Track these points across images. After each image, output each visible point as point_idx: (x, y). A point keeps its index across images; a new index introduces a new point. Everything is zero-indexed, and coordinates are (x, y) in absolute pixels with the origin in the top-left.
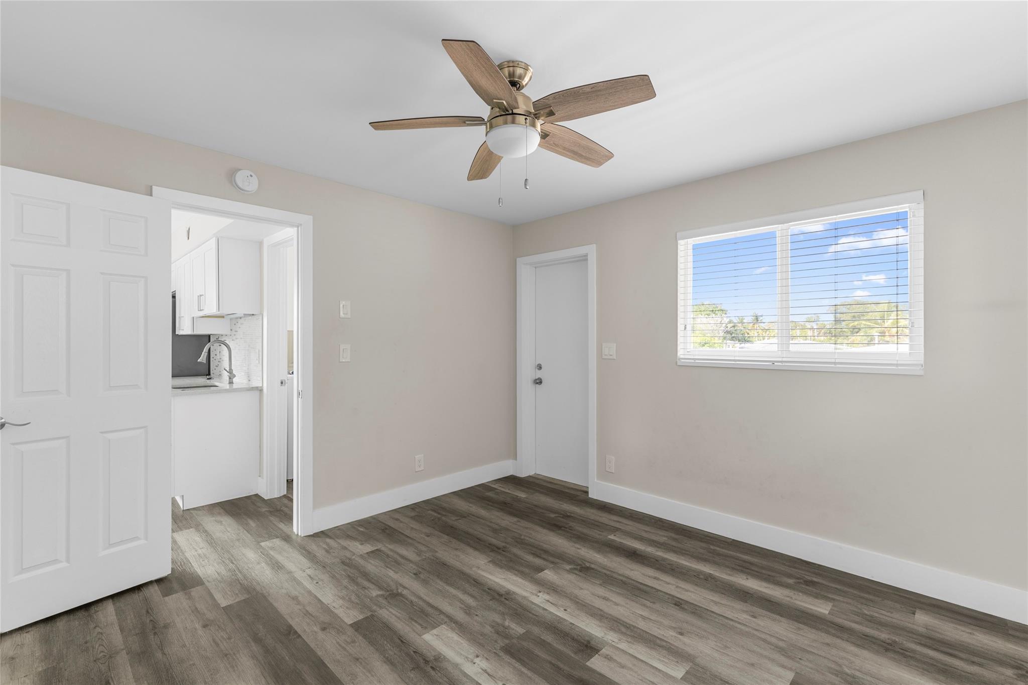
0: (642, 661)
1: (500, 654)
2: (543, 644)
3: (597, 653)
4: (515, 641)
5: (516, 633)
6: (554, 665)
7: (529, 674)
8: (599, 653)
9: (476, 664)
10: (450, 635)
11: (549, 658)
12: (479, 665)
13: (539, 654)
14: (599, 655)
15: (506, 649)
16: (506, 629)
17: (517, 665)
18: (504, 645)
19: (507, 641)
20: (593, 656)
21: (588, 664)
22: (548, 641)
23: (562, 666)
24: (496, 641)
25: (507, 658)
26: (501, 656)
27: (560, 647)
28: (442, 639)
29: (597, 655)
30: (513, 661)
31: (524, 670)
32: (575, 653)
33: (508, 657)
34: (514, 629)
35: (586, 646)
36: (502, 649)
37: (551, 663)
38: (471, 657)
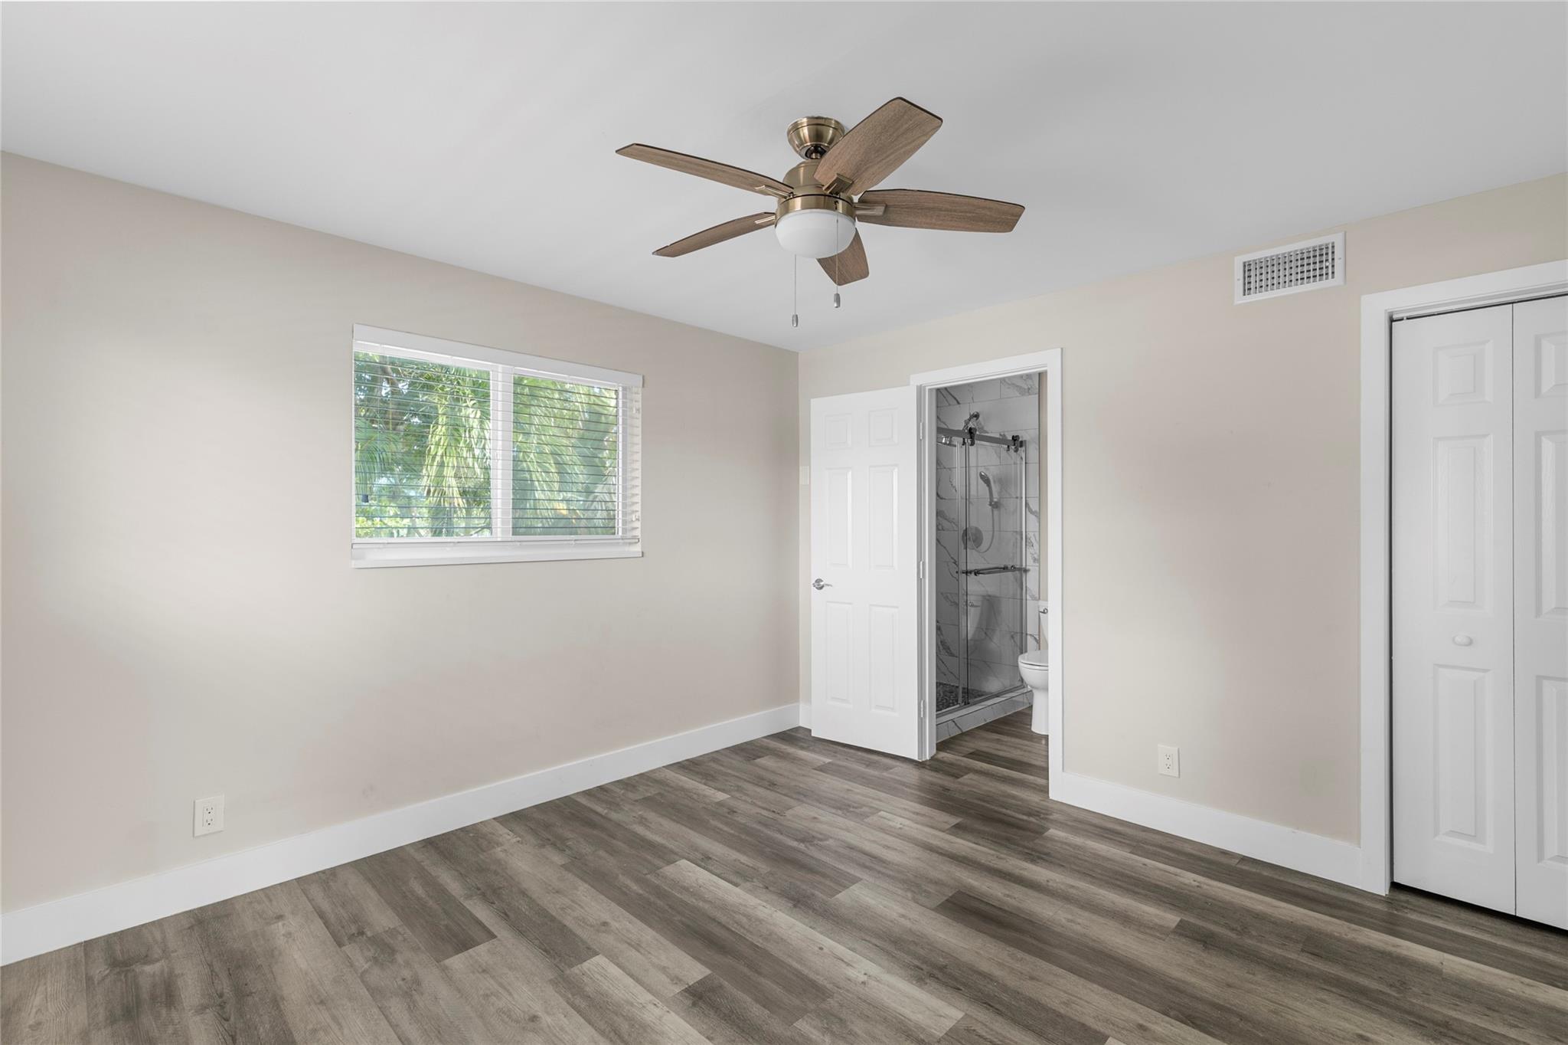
0: (632, 976)
1: (831, 985)
2: (767, 1002)
3: (690, 987)
4: (812, 1006)
5: (810, 1020)
6: (756, 971)
7: (790, 961)
8: (687, 986)
9: (863, 973)
10: (920, 1016)
11: (762, 980)
12: (859, 972)
13: (775, 987)
14: (688, 984)
15: (823, 994)
16: (827, 1029)
17: (806, 971)
18: (828, 1000)
19: (823, 1006)
20: (697, 982)
21: (708, 972)
22: (758, 1006)
23: (746, 970)
24: (841, 1006)
25: (820, 980)
26: (830, 983)
27: (740, 995)
28: (929, 1009)
29: (690, 984)
30: (812, 976)
31: (795, 965)
32: (721, 986)
33: (820, 982)
34: (815, 1028)
35: (701, 998)
36: (831, 996)
37: (760, 974)
38: (873, 983)
